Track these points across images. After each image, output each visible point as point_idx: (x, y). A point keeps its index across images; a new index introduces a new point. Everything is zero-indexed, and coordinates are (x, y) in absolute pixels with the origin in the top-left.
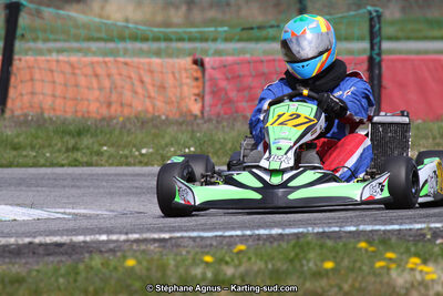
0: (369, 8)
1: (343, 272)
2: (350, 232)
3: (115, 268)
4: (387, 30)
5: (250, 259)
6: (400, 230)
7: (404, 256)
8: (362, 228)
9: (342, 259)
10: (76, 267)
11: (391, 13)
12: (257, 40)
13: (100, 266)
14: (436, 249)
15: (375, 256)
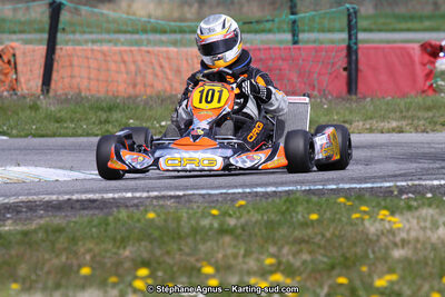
0: (348, 6)
1: (325, 222)
2: (332, 190)
3: (139, 220)
4: (362, 23)
5: (249, 212)
6: (372, 188)
7: (376, 209)
8: (341, 186)
9: (325, 212)
10: (106, 220)
11: (366, 10)
12: (256, 32)
13: (126, 218)
14: (402, 203)
15: (352, 209)
